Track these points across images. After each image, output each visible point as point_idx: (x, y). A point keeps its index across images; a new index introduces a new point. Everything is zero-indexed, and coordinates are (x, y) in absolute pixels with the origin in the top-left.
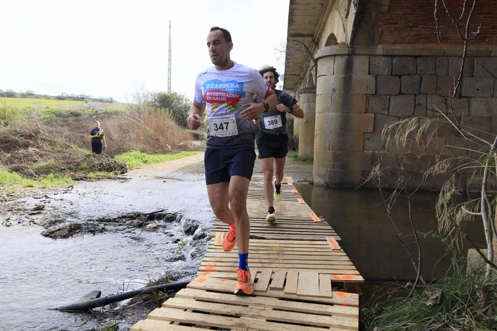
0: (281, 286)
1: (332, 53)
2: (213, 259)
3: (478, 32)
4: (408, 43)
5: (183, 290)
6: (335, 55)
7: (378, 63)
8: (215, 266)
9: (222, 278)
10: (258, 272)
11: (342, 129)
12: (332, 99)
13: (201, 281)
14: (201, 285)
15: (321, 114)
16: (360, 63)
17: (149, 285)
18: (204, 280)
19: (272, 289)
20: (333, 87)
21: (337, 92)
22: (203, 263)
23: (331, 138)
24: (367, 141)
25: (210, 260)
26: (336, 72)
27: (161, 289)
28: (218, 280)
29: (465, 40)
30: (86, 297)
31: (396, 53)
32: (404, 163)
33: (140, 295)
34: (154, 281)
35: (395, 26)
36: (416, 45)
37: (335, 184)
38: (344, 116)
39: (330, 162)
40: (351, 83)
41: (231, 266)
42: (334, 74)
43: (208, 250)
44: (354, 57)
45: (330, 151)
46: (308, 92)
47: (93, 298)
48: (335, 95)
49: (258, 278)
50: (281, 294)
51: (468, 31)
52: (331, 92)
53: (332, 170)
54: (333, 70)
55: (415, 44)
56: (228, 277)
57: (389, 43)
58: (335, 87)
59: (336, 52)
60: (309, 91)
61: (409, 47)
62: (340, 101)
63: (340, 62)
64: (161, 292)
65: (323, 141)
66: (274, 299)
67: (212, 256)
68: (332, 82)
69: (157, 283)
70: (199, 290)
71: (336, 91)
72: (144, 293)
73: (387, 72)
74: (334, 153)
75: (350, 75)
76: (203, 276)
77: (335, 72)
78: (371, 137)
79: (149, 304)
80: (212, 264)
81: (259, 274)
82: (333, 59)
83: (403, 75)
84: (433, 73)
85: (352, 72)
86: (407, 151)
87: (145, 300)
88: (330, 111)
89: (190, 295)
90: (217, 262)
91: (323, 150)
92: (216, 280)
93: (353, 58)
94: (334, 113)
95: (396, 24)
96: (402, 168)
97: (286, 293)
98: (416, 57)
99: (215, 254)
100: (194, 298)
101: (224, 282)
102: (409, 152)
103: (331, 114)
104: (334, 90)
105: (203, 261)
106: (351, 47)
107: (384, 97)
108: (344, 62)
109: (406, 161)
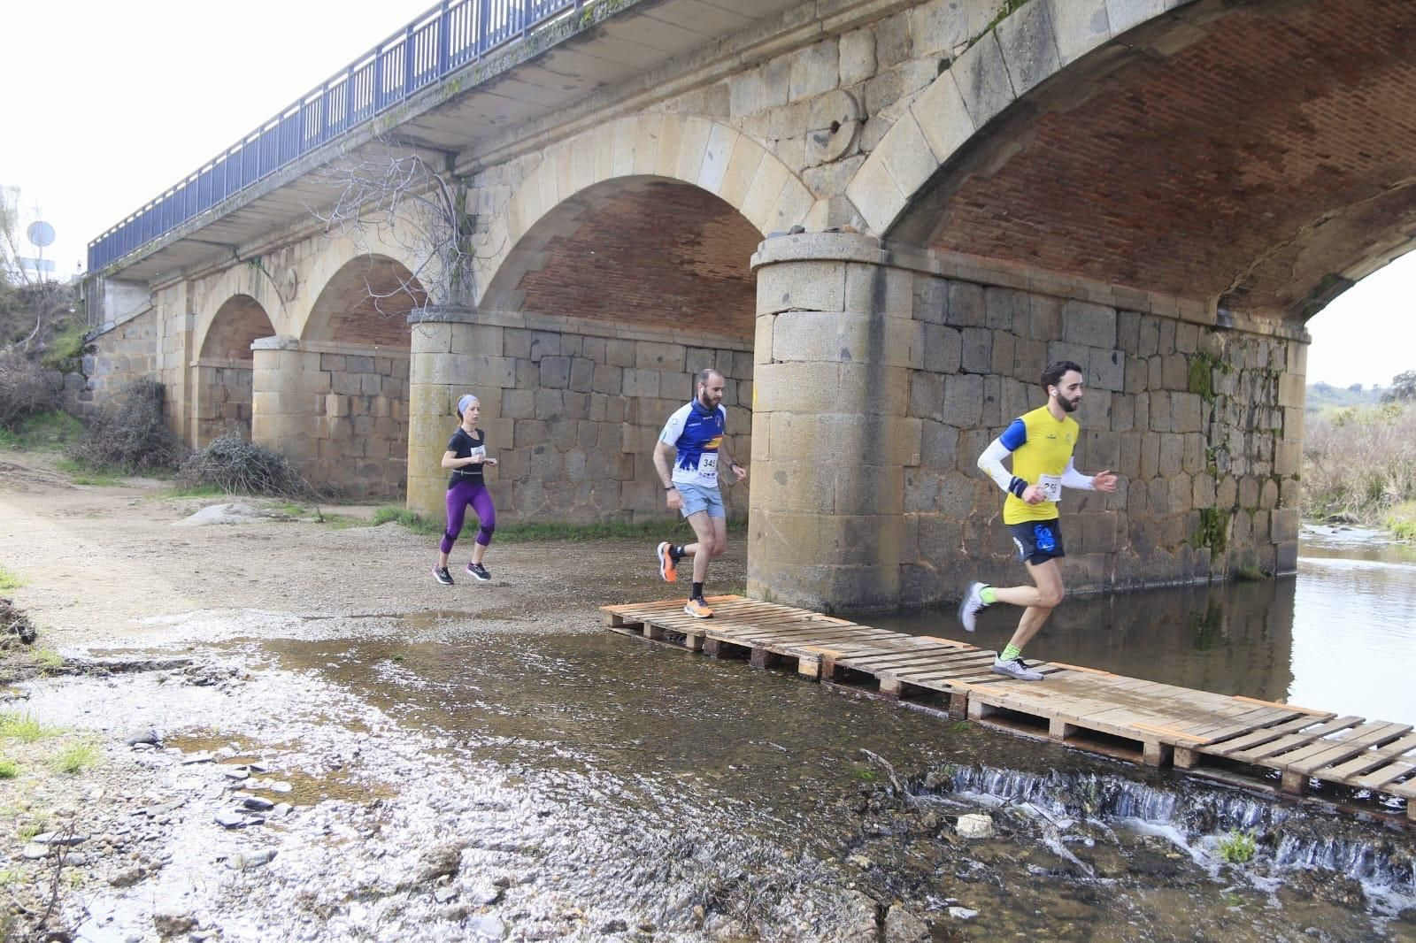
1: (845, 256)
4: (976, 253)
6: (847, 262)
7: (926, 294)
11: (864, 457)
12: (842, 377)
15: (803, 416)
16: (898, 285)
20: (843, 345)
21: (854, 359)
23: (841, 480)
24: (909, 487)
26: (851, 306)
31: (961, 273)
32: (967, 537)
35: (979, 210)
36: (987, 258)
37: (849, 605)
38: (869, 424)
39: (837, 546)
40: (883, 338)
42: (844, 310)
44: (888, 271)
45: (837, 518)
46: (451, 323)
48: (849, 368)
52: (837, 357)
53: (843, 567)
54: (841, 299)
55: (984, 256)
57: (947, 247)
58: (848, 346)
59: (855, 254)
60: (455, 319)
61: (976, 261)
62: (861, 384)
63: (860, 279)
65: (814, 489)
68: (840, 331)
71: (850, 357)
73: (939, 317)
74: (848, 522)
75: (881, 318)
77: (847, 305)
78: (915, 476)
82: (841, 268)
83: (967, 326)
84: (1009, 327)
85: (884, 311)
86: (971, 509)
88: (836, 408)
91: (816, 515)
93: (886, 274)
94: (845, 415)
95: (981, 206)
96: (963, 550)
98: (985, 286)
102: (975, 510)
103: (837, 416)
104: (845, 353)
106: (883, 247)
107: (936, 376)
108: (869, 281)
109: (971, 534)
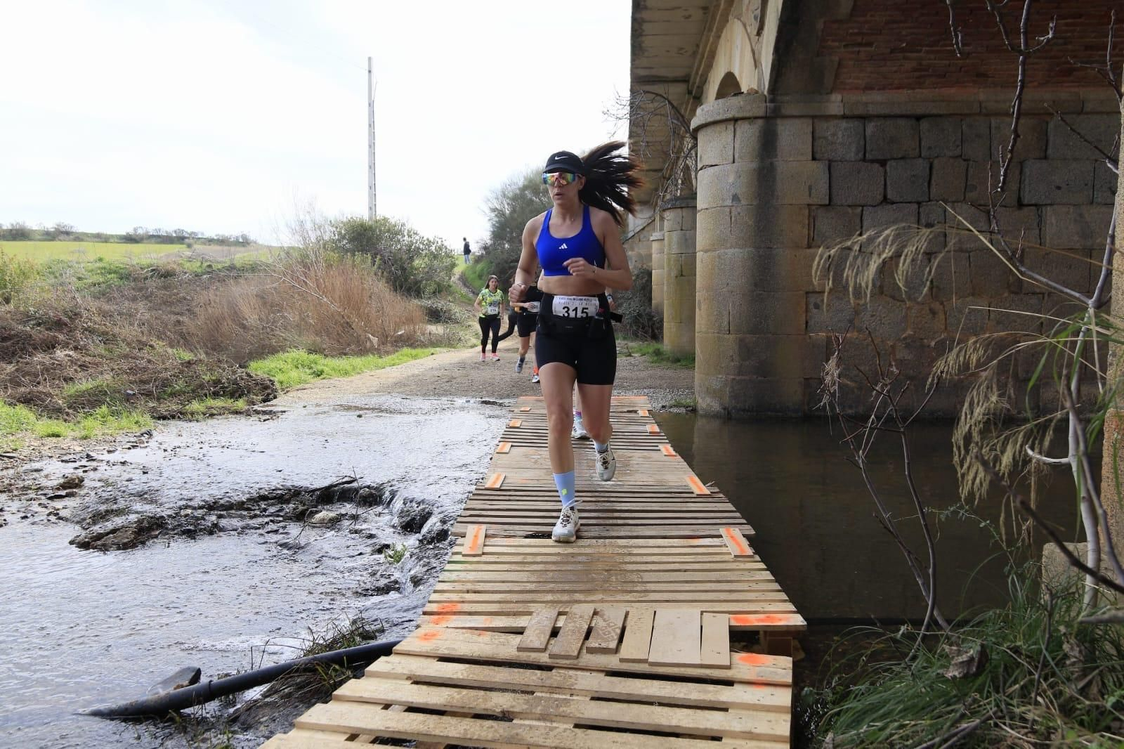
0: (613, 645)
1: (729, 115)
2: (458, 587)
3: (1050, 36)
4: (898, 88)
5: (383, 659)
6: (735, 120)
7: (834, 135)
8: (463, 602)
9: (477, 629)
10: (560, 614)
11: (756, 285)
12: (733, 219)
13: (426, 637)
14: (426, 647)
15: (709, 254)
16: (792, 136)
17: (310, 651)
18: (434, 635)
19: (591, 651)
20: (733, 191)
21: (743, 202)
22: (434, 597)
23: (733, 306)
24: (815, 311)
25: (451, 588)
26: (740, 157)
27: (338, 660)
28: (468, 634)
29: (1020, 52)
30: (165, 683)
31: (872, 110)
32: (898, 357)
33: (289, 673)
34: (321, 642)
35: (868, 49)
36: (917, 90)
37: (744, 410)
38: (760, 257)
39: (732, 360)
40: (774, 181)
41: (499, 602)
42: (734, 162)
43: (448, 567)
44: (779, 121)
45: (731, 337)
46: (682, 208)
47: (182, 687)
48: (739, 210)
49: (560, 628)
50: (613, 662)
51: (1025, 33)
52: (729, 202)
53: (738, 378)
54: (731, 153)
55: (913, 89)
56: (491, 626)
57: (857, 88)
58: (739, 192)
59: (739, 112)
60: (683, 205)
61: (902, 96)
62: (750, 223)
63: (748, 134)
64: (337, 667)
65: (715, 313)
66: (594, 674)
67: (456, 579)
68: (731, 180)
69: (330, 646)
70: (422, 660)
71: (740, 201)
72: (297, 671)
73: (853, 154)
74: (741, 340)
75: (772, 164)
76: (431, 625)
77: (736, 157)
78: (822, 301)
79: (308, 695)
80: (454, 597)
81: (563, 618)
82: (731, 127)
83: (891, 159)
84: (958, 152)
85: (776, 156)
86: (904, 330)
87: (300, 687)
88: (729, 245)
89: (399, 670)
90: (468, 592)
91: (716, 335)
92: (463, 633)
93: (777, 125)
94: (736, 250)
95: (869, 44)
96: (894, 369)
97: (622, 660)
98: (918, 118)
99: (463, 575)
100: (409, 678)
101: (480, 639)
102: (910, 332)
103: (730, 251)
104: (735, 198)
105: (435, 592)
106: (772, 101)
107: (850, 210)
108: (757, 134)
109: (903, 354)
